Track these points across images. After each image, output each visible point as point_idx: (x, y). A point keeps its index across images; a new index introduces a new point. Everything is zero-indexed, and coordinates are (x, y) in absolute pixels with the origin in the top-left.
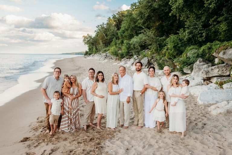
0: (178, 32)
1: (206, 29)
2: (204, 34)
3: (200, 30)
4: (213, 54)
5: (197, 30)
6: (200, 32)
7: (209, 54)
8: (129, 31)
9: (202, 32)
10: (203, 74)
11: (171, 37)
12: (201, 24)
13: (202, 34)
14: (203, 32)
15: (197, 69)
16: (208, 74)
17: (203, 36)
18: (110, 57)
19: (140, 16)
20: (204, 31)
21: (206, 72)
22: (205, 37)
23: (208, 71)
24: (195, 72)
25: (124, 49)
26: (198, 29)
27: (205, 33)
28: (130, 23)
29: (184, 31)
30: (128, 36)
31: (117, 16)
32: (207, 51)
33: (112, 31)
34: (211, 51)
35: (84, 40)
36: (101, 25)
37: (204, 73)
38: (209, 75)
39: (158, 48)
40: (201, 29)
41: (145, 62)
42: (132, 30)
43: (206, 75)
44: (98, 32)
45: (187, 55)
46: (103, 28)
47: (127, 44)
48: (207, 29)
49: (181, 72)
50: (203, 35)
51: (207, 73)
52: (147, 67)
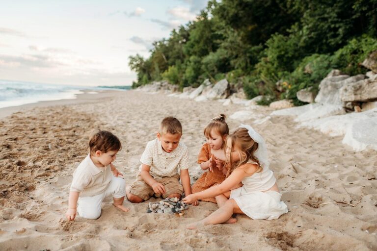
0: (288, 30)
1: (344, 21)
2: (340, 30)
3: (332, 22)
4: (362, 62)
5: (328, 22)
6: (333, 26)
7: (353, 64)
8: (201, 44)
9: (337, 26)
10: (347, 94)
11: (275, 38)
12: (336, 11)
13: (336, 29)
14: (340, 27)
15: (330, 88)
16: (359, 92)
17: (339, 34)
18: (166, 87)
19: (221, 13)
20: (341, 24)
21: (355, 88)
22: (342, 35)
23: (360, 87)
24: (324, 95)
25: (189, 72)
26: (330, 20)
27: (343, 28)
28: (203, 31)
29: (301, 28)
30: (199, 52)
31: (187, 28)
32: (349, 57)
33: (177, 50)
34: (358, 58)
35: (131, 63)
36: (160, 42)
37: (350, 90)
38: (361, 94)
39: (249, 65)
40: (336, 19)
41: (222, 88)
42: (206, 43)
43: (355, 94)
44: (154, 53)
45: (304, 69)
46: (162, 45)
47: (195, 63)
48: (348, 20)
49: (292, 100)
50: (337, 33)
51: (358, 90)
52: (225, 96)
